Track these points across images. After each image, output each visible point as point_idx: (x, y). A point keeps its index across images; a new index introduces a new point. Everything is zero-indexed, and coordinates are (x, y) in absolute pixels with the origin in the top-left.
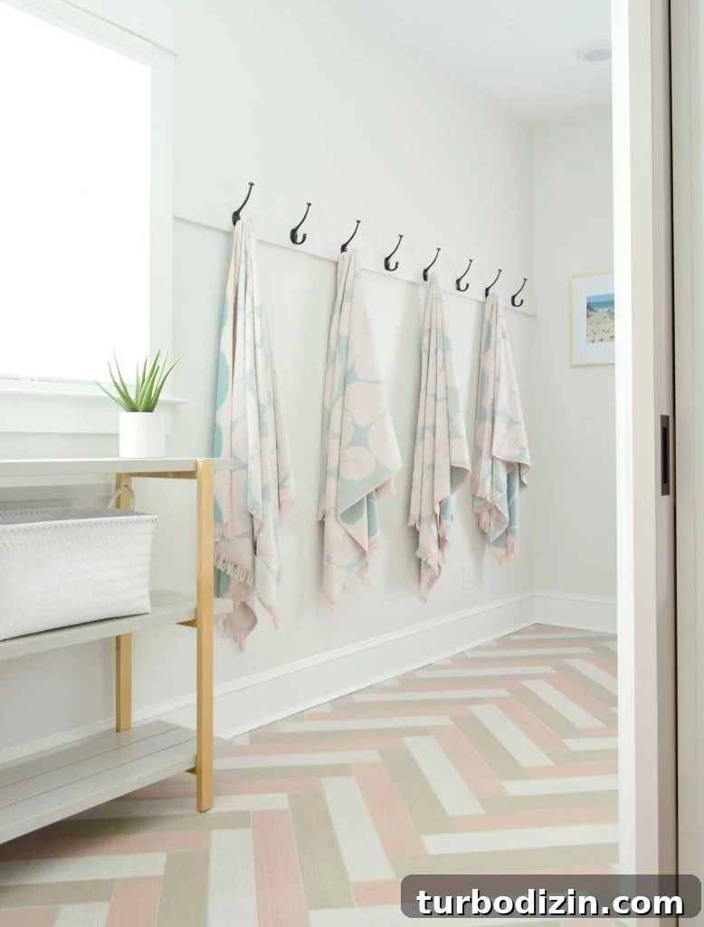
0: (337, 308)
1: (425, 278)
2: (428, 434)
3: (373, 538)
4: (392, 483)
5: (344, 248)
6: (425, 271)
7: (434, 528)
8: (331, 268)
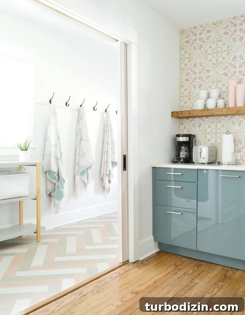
0: (79, 121)
1: (106, 111)
2: (106, 153)
3: (88, 180)
4: (93, 166)
5: (81, 106)
6: (106, 110)
7: (107, 178)
8: (77, 111)
